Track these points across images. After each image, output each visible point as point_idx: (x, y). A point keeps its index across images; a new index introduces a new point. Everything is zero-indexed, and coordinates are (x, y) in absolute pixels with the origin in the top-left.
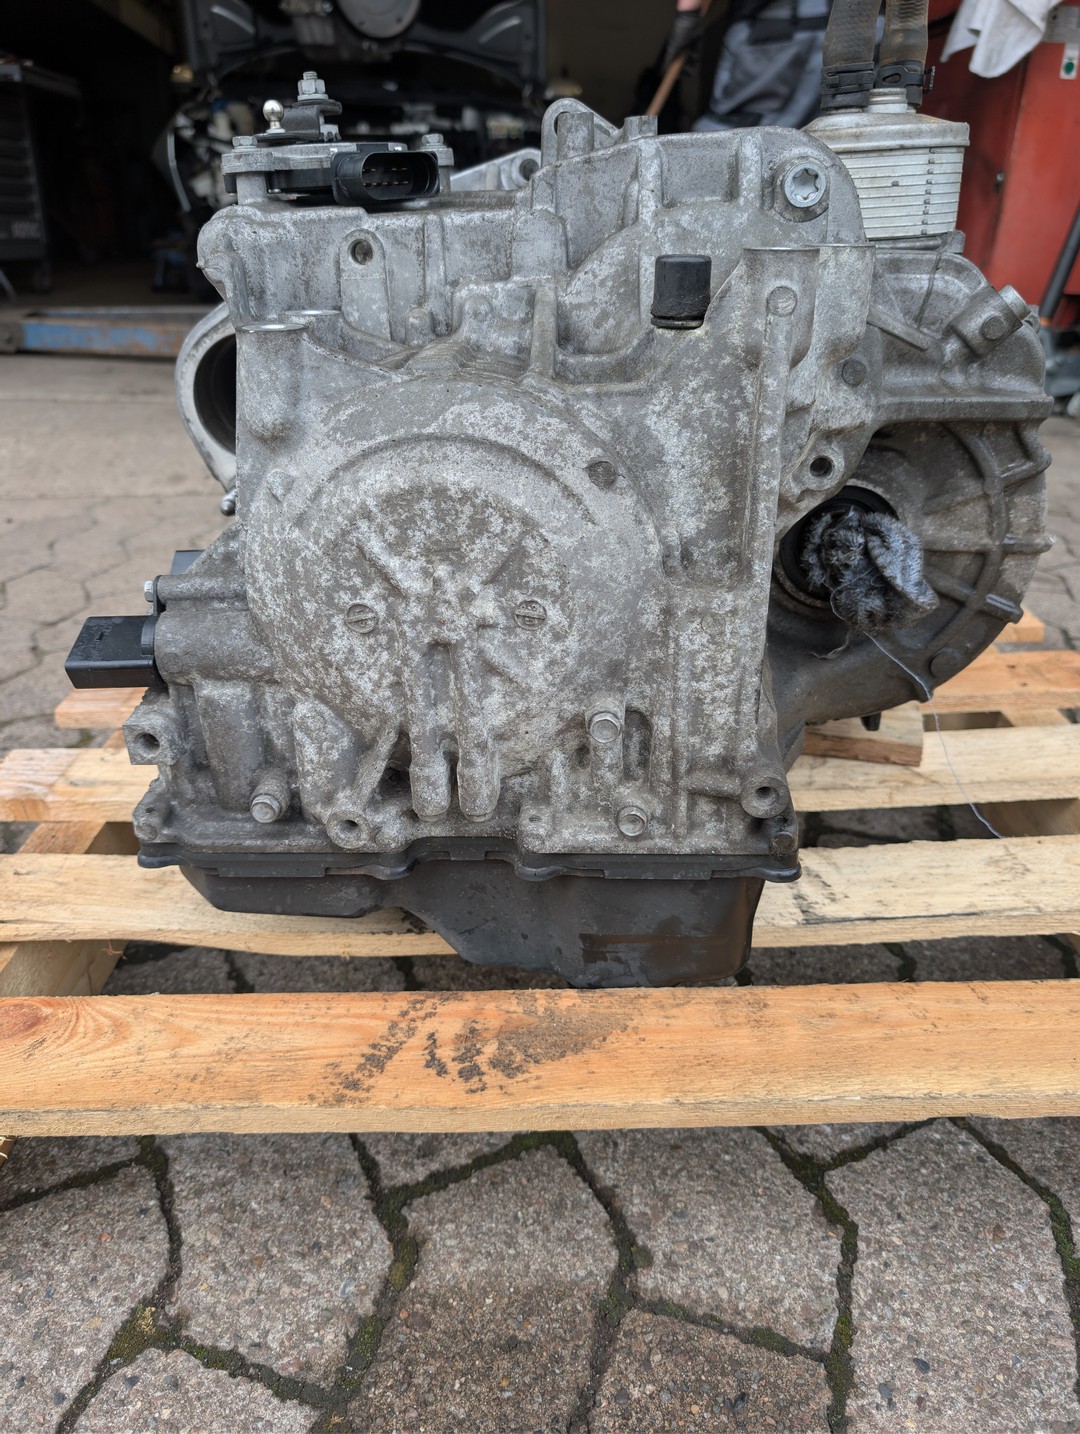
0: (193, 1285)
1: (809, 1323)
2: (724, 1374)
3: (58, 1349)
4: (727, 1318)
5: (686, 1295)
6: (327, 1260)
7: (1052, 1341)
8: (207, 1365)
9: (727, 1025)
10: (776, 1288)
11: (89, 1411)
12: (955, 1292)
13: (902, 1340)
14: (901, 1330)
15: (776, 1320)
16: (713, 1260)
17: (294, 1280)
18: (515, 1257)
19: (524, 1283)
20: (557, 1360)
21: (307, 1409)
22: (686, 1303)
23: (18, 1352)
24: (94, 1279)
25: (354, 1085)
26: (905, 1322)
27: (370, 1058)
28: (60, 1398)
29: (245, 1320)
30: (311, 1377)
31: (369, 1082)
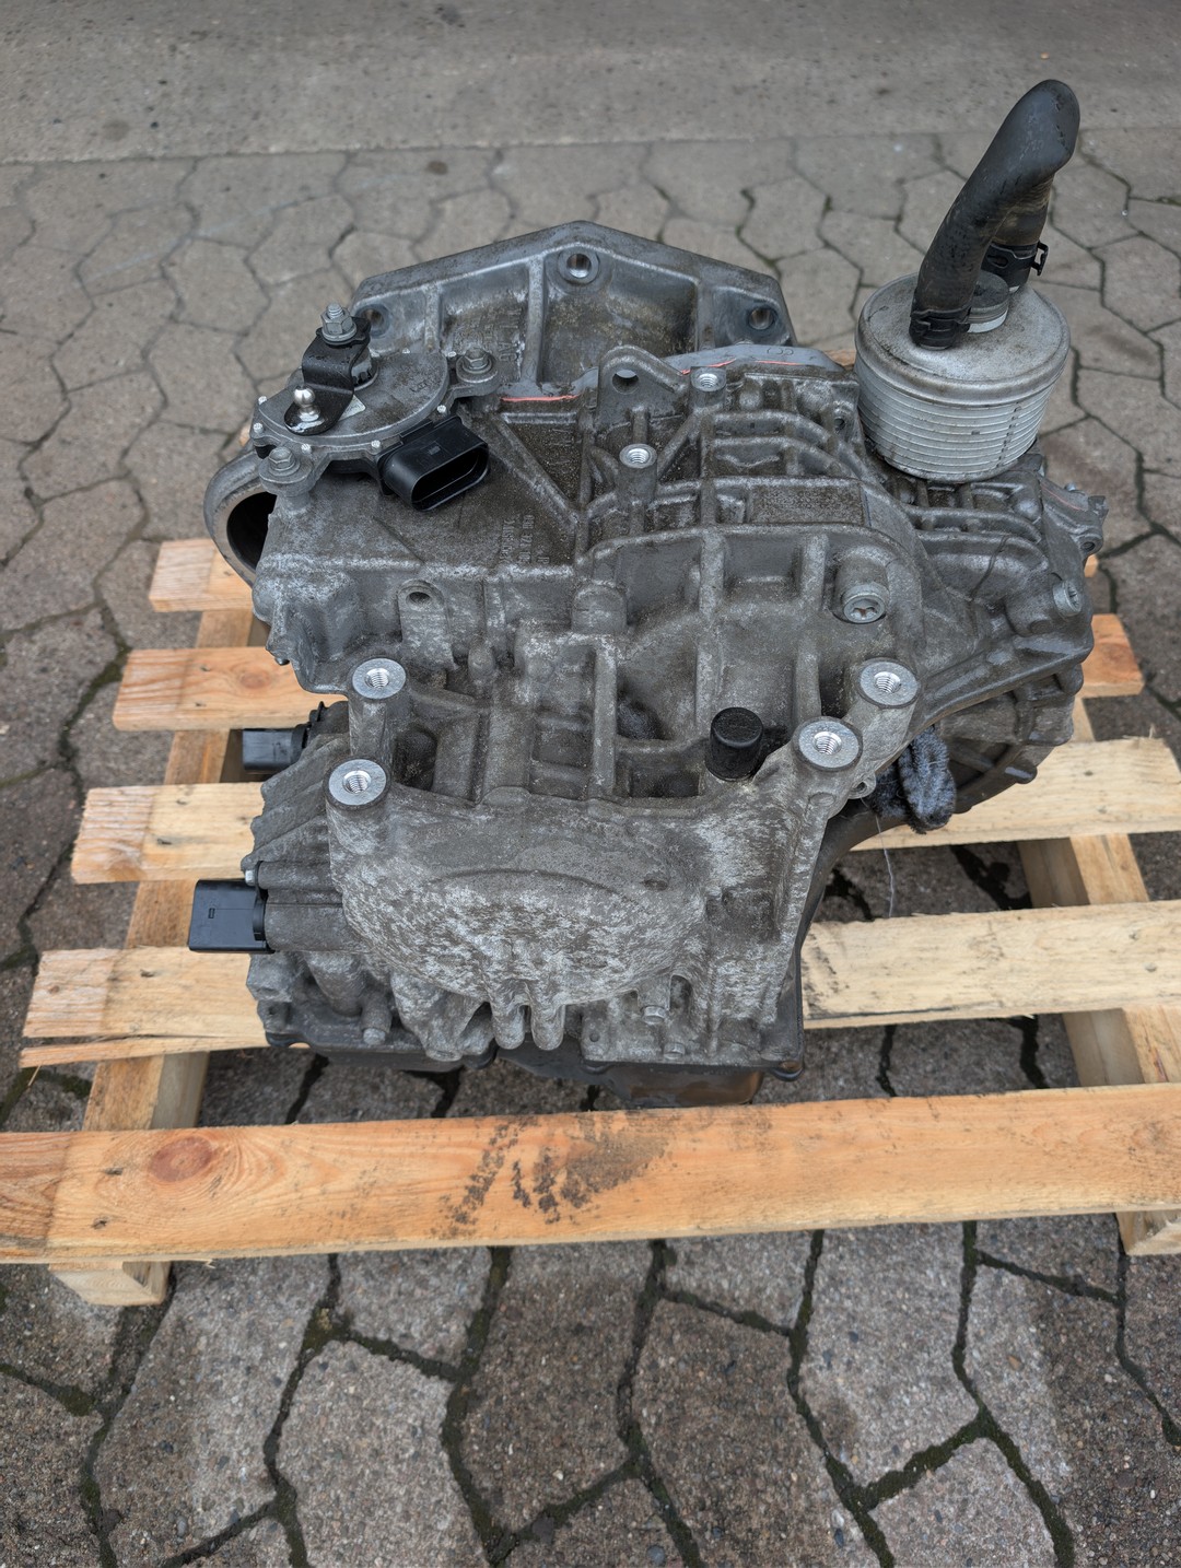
0: (352, 1289)
1: (783, 1307)
2: (722, 1347)
3: (268, 1344)
4: (726, 1304)
5: (699, 1287)
6: (444, 1265)
7: (944, 1316)
8: (373, 1353)
9: (739, 1148)
10: (761, 1279)
11: (300, 1389)
12: (885, 1279)
13: (843, 1318)
14: (844, 1309)
15: (760, 1304)
16: (719, 1257)
17: (422, 1283)
18: (578, 1260)
19: (586, 1281)
20: (609, 1340)
21: (445, 1383)
22: (699, 1293)
23: (240, 1348)
24: (280, 1288)
25: (463, 1218)
26: (848, 1304)
27: (472, 1190)
28: (278, 1382)
29: (394, 1317)
30: (445, 1359)
31: (473, 1215)
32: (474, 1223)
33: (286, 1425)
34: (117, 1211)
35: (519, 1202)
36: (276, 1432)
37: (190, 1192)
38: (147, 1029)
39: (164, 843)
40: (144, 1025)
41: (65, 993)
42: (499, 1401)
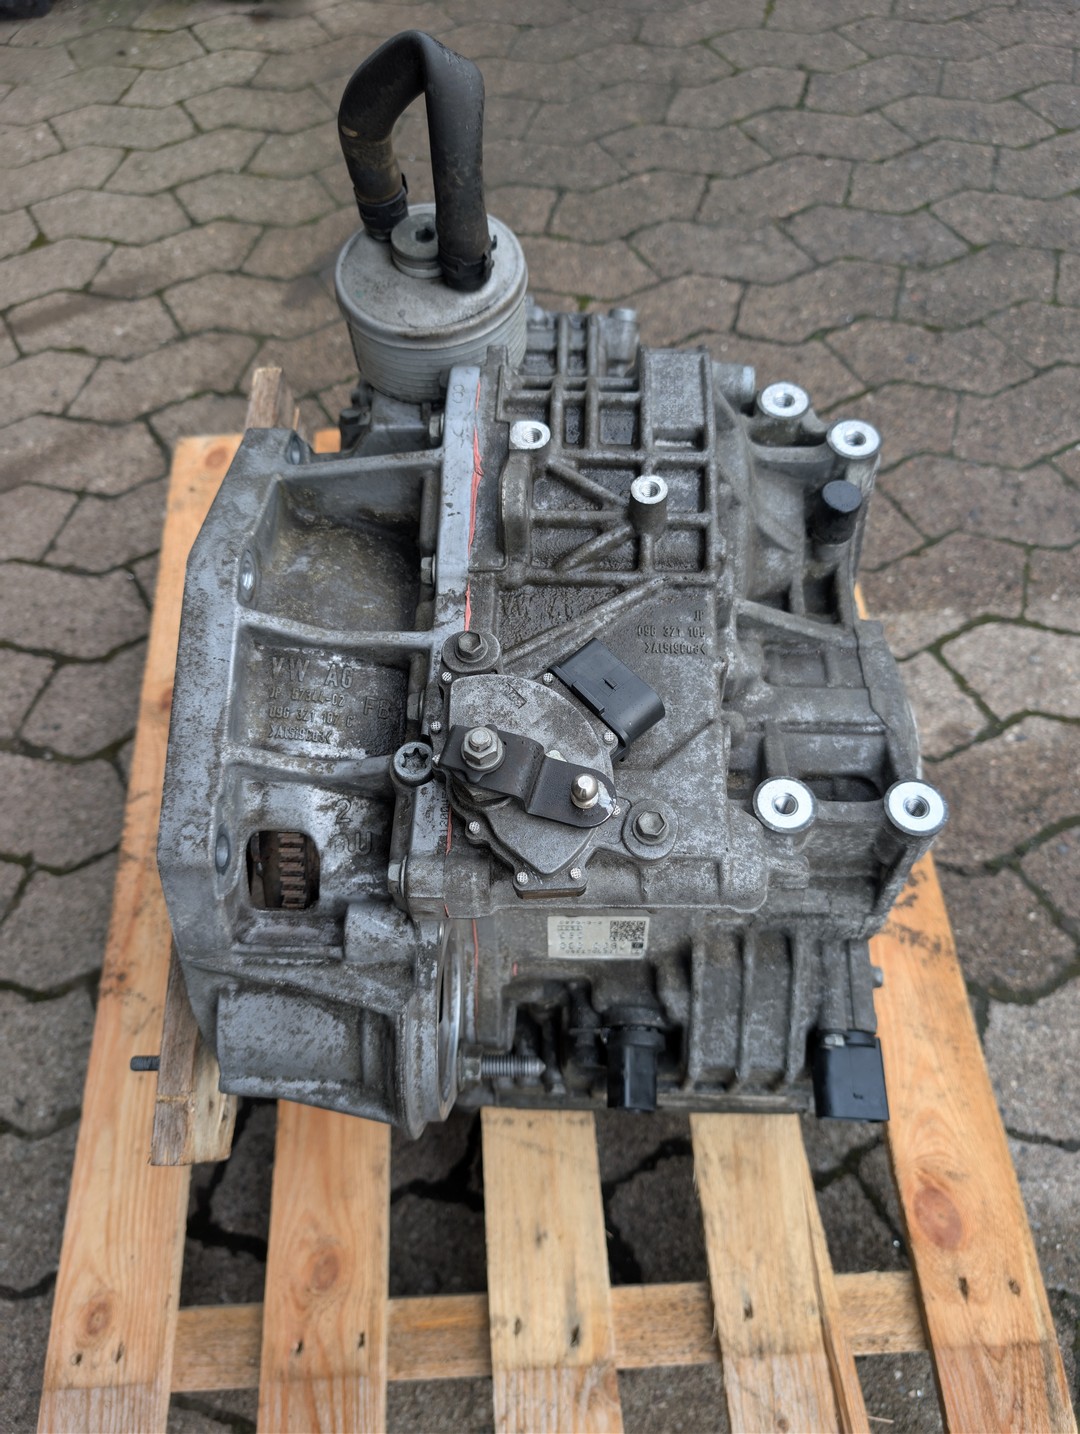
25: (937, 947)
27: (912, 941)
31: (933, 938)
32: (938, 937)
33: (1054, 1136)
34: (999, 1272)
35: (915, 903)
36: (1060, 1144)
37: (967, 1200)
38: (810, 1294)
39: (576, 1336)
40: (807, 1299)
41: (785, 1412)
42: (994, 964)
